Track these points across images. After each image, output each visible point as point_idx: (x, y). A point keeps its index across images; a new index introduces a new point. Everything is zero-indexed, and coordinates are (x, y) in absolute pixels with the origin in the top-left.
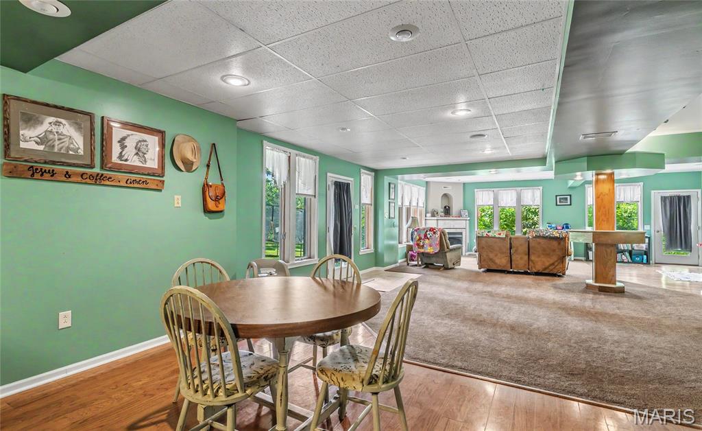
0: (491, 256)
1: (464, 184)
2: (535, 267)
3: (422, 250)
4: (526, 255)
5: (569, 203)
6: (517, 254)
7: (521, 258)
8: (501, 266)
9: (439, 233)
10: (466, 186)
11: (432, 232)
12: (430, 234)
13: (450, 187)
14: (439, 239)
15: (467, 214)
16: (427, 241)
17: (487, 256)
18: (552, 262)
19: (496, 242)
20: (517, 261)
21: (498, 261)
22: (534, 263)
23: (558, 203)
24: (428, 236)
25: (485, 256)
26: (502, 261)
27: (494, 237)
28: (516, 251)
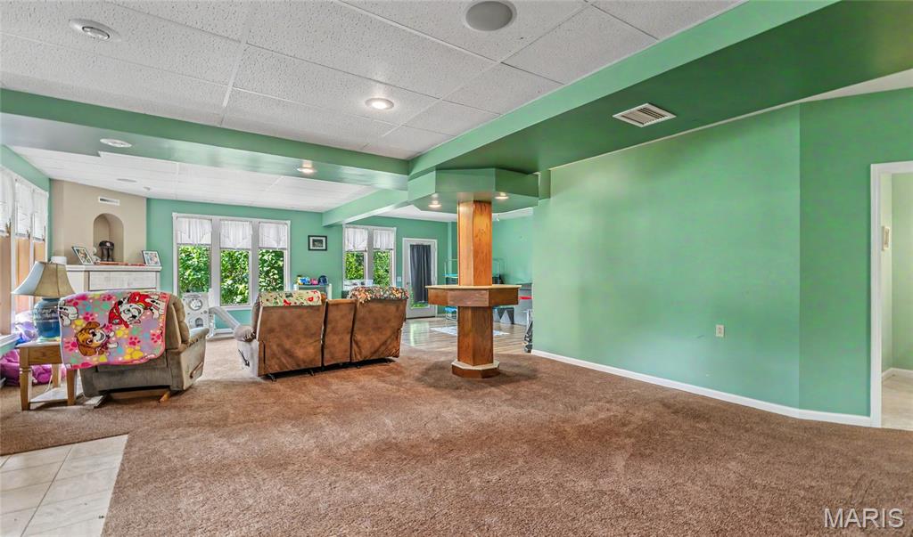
0: (288, 344)
1: (149, 200)
2: (360, 353)
3: (95, 360)
4: (348, 333)
5: (324, 248)
6: (335, 334)
7: (341, 340)
8: (304, 362)
9: (162, 306)
10: (154, 206)
11: (141, 307)
12: (128, 310)
13: (117, 203)
14: (162, 323)
15: (157, 259)
16: (120, 332)
17: (278, 345)
18: (383, 338)
19: (300, 317)
20: (334, 346)
21: (300, 353)
22: (359, 347)
23: (311, 248)
24: (125, 317)
25: (275, 347)
26: (307, 351)
27: (301, 307)
28: (333, 328)
